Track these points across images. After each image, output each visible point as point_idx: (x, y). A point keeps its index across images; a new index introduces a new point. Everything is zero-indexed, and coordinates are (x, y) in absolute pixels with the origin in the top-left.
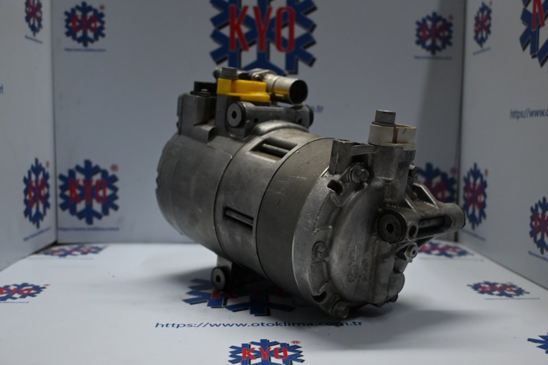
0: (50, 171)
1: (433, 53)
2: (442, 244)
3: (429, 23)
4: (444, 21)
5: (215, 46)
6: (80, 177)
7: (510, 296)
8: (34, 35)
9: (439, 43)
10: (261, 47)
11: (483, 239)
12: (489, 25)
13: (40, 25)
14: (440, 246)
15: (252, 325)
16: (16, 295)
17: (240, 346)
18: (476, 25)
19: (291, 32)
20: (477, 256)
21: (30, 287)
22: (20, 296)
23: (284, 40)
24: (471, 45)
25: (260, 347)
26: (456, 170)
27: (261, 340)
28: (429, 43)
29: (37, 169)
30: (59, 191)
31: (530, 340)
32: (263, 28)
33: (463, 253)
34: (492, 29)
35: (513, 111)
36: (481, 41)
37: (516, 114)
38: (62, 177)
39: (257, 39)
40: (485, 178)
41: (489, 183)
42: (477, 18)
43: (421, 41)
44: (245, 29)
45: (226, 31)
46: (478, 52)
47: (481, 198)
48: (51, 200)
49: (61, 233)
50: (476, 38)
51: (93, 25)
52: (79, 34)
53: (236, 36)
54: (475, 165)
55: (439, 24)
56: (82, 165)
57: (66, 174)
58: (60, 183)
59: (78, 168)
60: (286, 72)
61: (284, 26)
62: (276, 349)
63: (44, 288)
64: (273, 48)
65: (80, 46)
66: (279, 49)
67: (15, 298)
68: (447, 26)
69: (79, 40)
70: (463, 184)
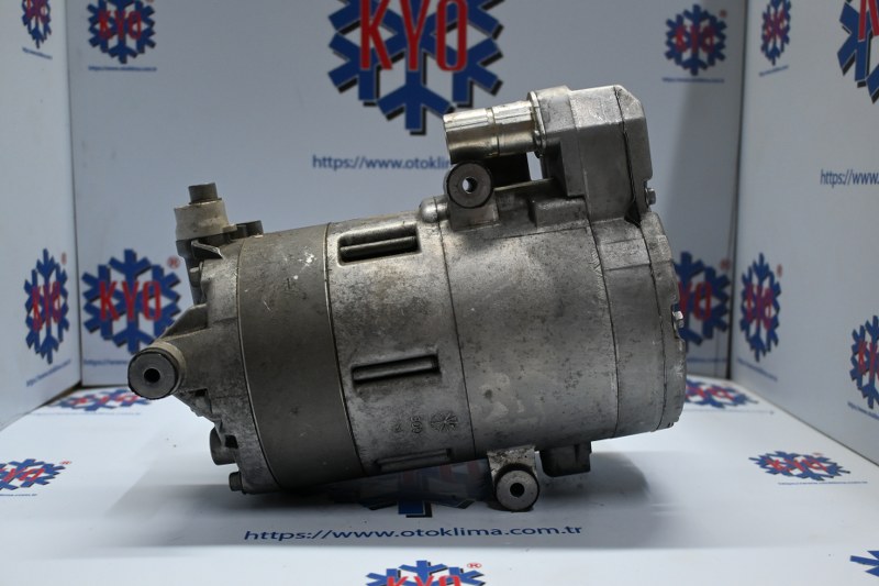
0: (68, 268)
1: (694, 72)
2: (707, 383)
3: (688, 23)
4: (713, 19)
5: (338, 62)
6: (117, 278)
7: (818, 478)
8: (38, 47)
9: (703, 56)
10: (412, 64)
11: (774, 378)
12: (788, 28)
13: (47, 29)
14: (704, 388)
15: (402, 534)
16: (16, 482)
17: (384, 573)
18: (765, 27)
19: (462, 39)
20: (764, 405)
21: (39, 467)
22: (22, 482)
23: (450, 50)
24: (757, 59)
25: (416, 574)
26: (730, 264)
27: (419, 562)
28: (687, 55)
29: (46, 266)
30: (83, 301)
31: (854, 559)
32: (415, 31)
33: (740, 400)
34: (790, 34)
35: (825, 172)
36: (773, 55)
37: (830, 178)
38: (87, 278)
39: (407, 50)
40: (776, 279)
41: (783, 288)
42: (766, 16)
43: (674, 53)
44: (385, 34)
45: (355, 37)
46: (768, 72)
47: (770, 312)
48: (71, 316)
49: (87, 368)
50: (764, 48)
51: (135, 27)
52: (113, 42)
53: (372, 45)
54: (762, 258)
55: (705, 24)
56: (121, 258)
57: (95, 273)
58: (85, 287)
59: (114, 262)
60: (454, 105)
61: (451, 28)
62: (442, 578)
63: (61, 468)
64: (432, 63)
65: (115, 62)
66: (442, 66)
67: (14, 488)
68: (717, 28)
69: (113, 53)
70: (740, 287)
